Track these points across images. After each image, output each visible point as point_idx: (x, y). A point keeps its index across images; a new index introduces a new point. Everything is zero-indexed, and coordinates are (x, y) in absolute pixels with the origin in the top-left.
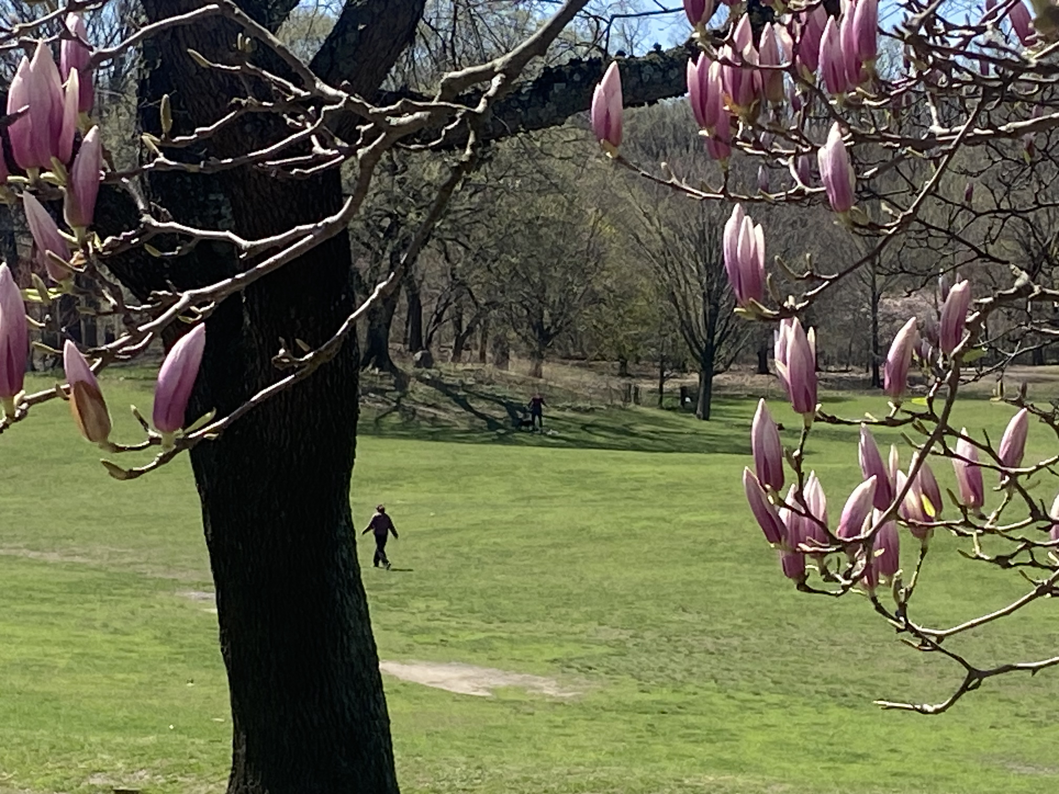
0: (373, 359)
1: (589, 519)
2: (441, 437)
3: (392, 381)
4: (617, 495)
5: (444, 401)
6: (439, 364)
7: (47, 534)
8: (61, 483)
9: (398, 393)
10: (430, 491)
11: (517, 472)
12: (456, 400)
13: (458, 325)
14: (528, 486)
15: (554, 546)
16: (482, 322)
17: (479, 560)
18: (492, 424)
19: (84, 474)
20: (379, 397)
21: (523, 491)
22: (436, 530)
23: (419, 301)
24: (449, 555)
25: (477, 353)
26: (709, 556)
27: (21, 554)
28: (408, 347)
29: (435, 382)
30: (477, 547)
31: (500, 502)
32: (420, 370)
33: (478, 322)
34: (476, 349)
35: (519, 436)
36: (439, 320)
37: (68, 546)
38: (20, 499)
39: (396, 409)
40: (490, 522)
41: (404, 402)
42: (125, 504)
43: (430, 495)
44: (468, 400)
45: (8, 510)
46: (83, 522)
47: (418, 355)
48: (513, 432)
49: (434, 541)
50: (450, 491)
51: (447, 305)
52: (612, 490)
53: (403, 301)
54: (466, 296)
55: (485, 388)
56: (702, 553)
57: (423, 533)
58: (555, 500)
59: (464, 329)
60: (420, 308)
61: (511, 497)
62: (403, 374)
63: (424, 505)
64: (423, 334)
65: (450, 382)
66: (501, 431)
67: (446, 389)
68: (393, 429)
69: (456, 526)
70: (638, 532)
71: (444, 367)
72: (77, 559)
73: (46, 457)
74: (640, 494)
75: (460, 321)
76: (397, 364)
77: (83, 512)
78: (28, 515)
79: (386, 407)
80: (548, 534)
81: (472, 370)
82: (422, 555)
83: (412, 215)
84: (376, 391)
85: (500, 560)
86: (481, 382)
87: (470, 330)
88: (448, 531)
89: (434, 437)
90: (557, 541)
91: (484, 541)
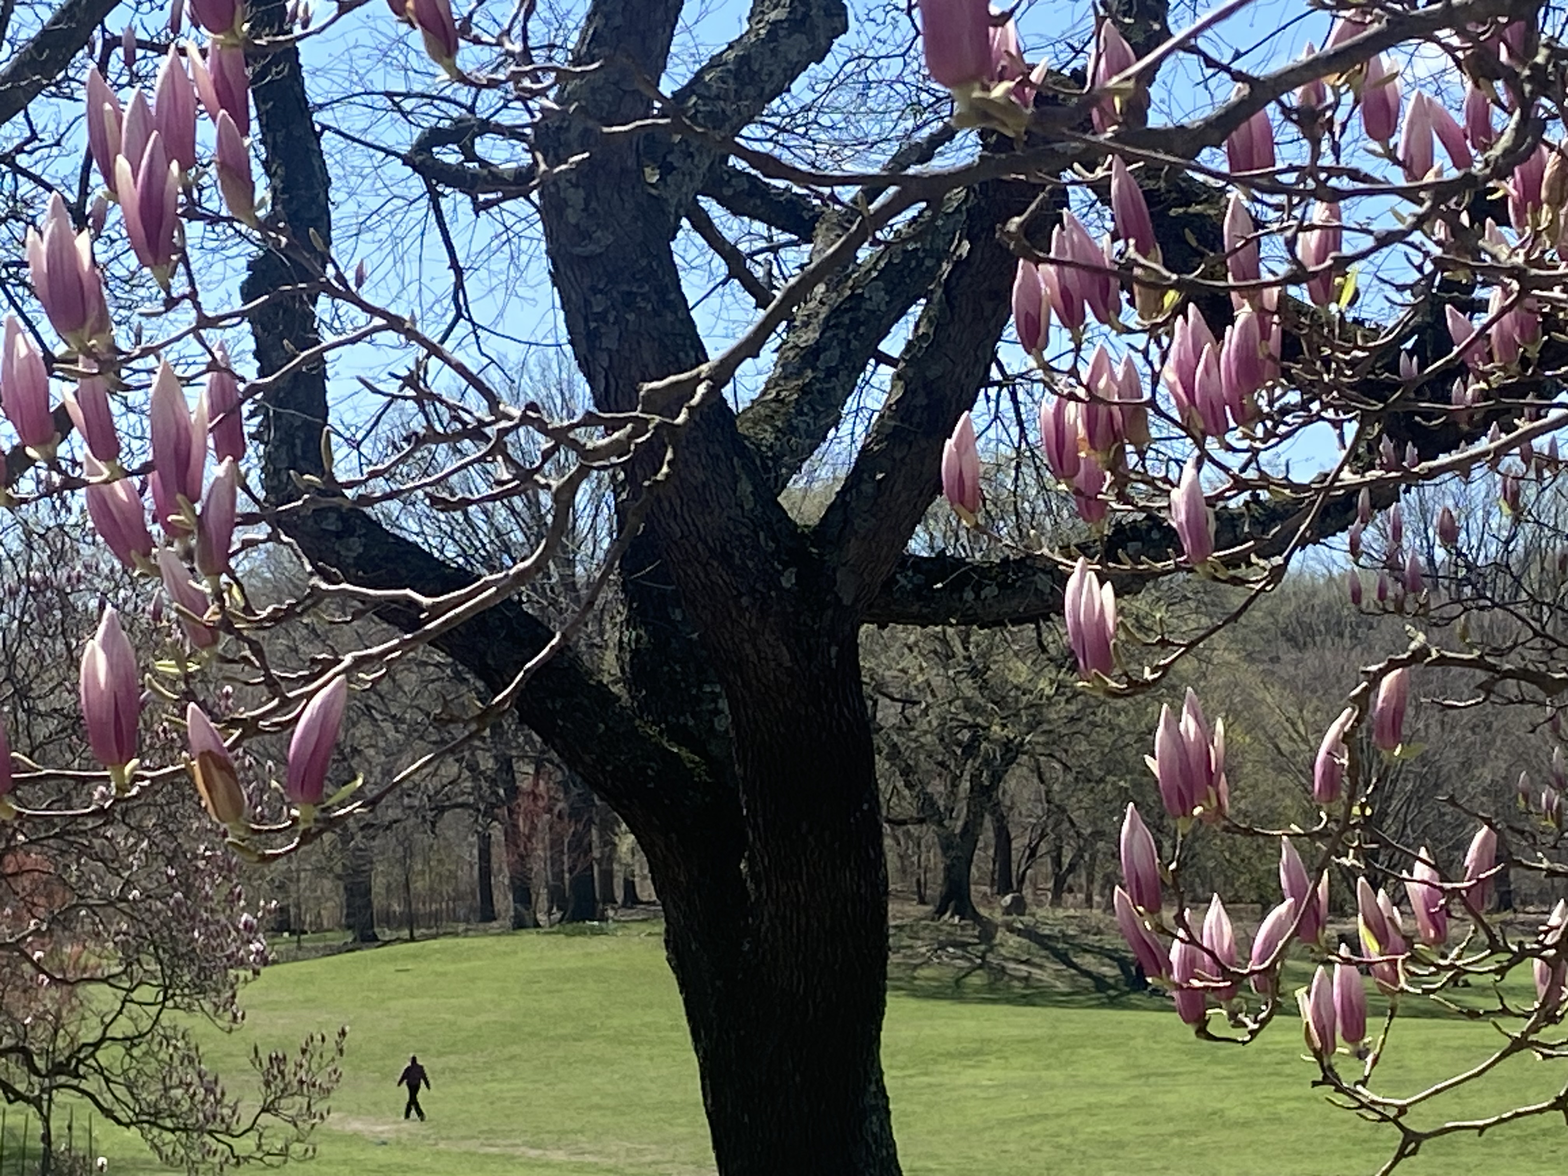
0: (952, 905)
1: (1222, 1101)
2: (1037, 1000)
3: (976, 933)
4: (1256, 1070)
5: (1039, 955)
6: (1034, 909)
7: (551, 1127)
8: (570, 1064)
9: (982, 947)
10: (1023, 1069)
11: (1132, 1043)
12: (1056, 956)
13: (1057, 862)
14: (1144, 1060)
15: (1179, 1134)
16: (1087, 857)
17: (1084, 1153)
18: (1100, 983)
19: (597, 1054)
20: (960, 952)
21: (1138, 1067)
22: (1031, 1117)
23: (1008, 834)
24: (1046, 1148)
25: (1081, 896)
26: (1375, 1145)
27: (518, 1153)
28: (996, 888)
29: (1029, 933)
30: (1082, 1137)
31: (1110, 1080)
32: (1009, 918)
33: (1082, 857)
34: (1080, 891)
35: (1134, 998)
36: (1033, 854)
37: (577, 1143)
38: (520, 1084)
39: (980, 967)
40: (1097, 1106)
41: (990, 957)
42: (646, 1090)
43: (1023, 1074)
44: (1071, 954)
45: (504, 1099)
46: (595, 1113)
47: (1008, 898)
48: (1128, 993)
49: (1027, 1130)
50: (1048, 1067)
51: (1042, 836)
52: (1252, 1065)
53: (987, 834)
54: (1067, 825)
55: (1091, 939)
56: (1365, 1141)
57: (1014, 1120)
58: (1180, 1078)
59: (1065, 868)
60: (1009, 841)
61: (1126, 1074)
62: (989, 922)
63: (1015, 1086)
64: (1014, 874)
65: (1047, 932)
66: (1112, 992)
67: (1043, 941)
68: (977, 991)
69: (1055, 1110)
70: (1285, 1115)
71: (1041, 913)
72: (589, 1158)
73: (552, 1034)
74: (1287, 1069)
75: (1059, 856)
76: (983, 912)
77: (596, 1099)
78: (529, 1105)
79: (968, 964)
80: (1170, 1119)
81: (1074, 917)
82: (1012, 1147)
83: (996, 728)
84: (955, 945)
85: (1111, 1153)
86: (1087, 932)
87: (1072, 868)
88: (1046, 1117)
89: (1027, 1000)
90: (1182, 1127)
91: (1089, 1130)
